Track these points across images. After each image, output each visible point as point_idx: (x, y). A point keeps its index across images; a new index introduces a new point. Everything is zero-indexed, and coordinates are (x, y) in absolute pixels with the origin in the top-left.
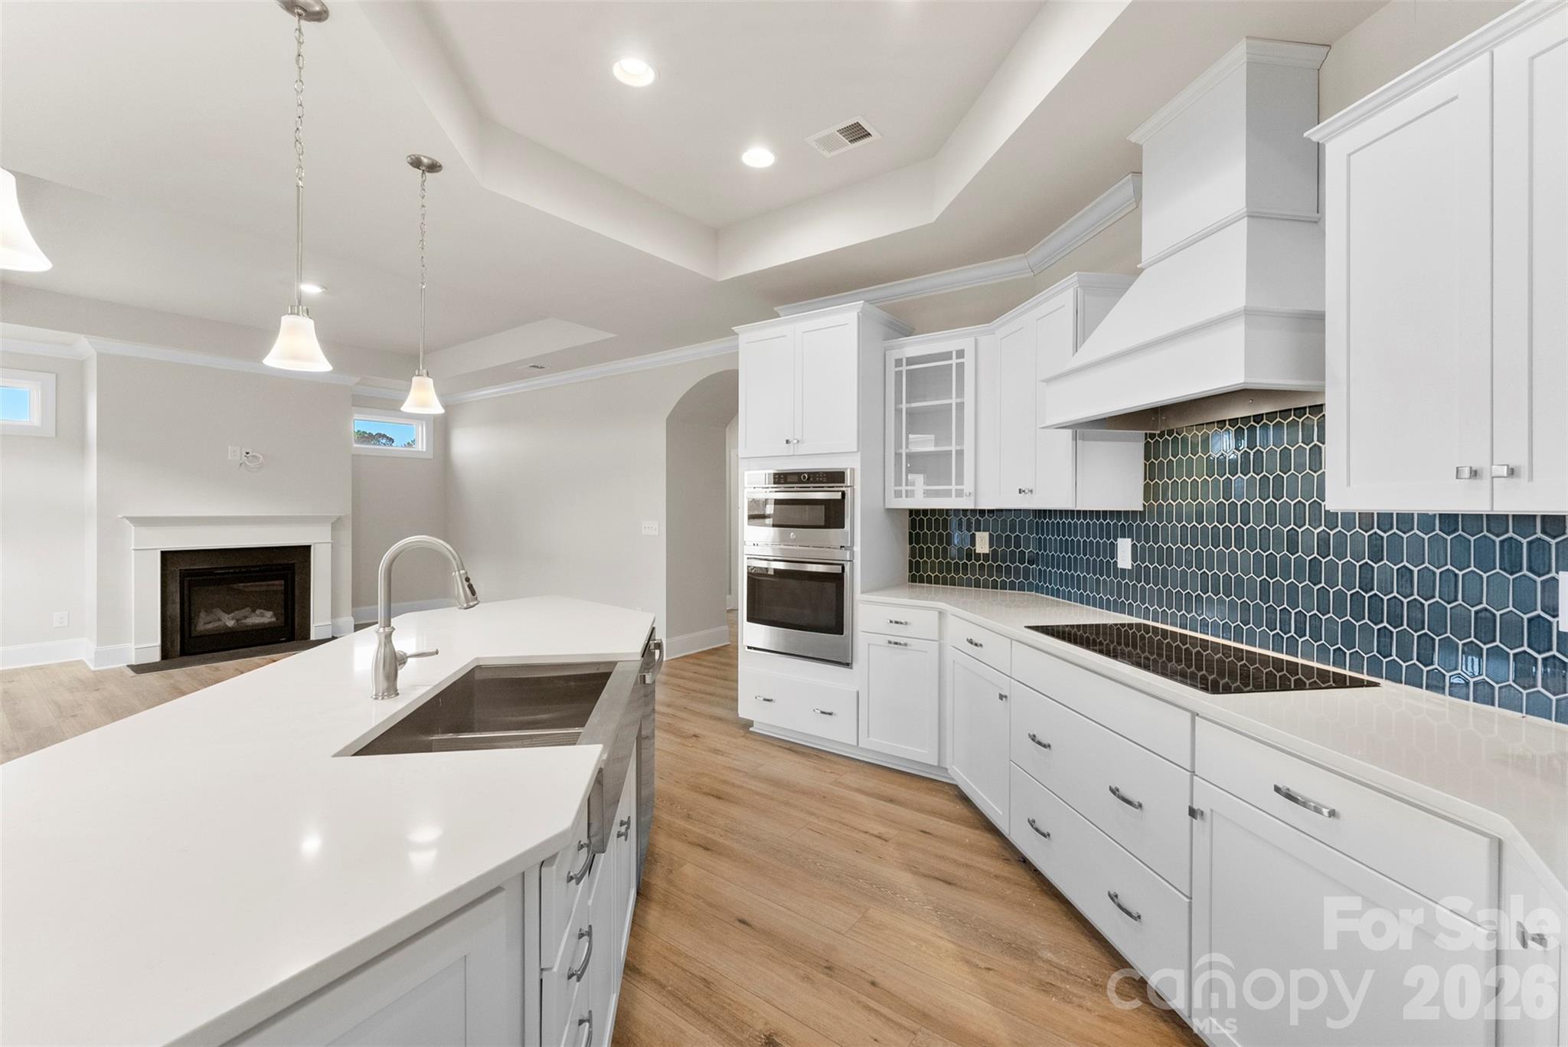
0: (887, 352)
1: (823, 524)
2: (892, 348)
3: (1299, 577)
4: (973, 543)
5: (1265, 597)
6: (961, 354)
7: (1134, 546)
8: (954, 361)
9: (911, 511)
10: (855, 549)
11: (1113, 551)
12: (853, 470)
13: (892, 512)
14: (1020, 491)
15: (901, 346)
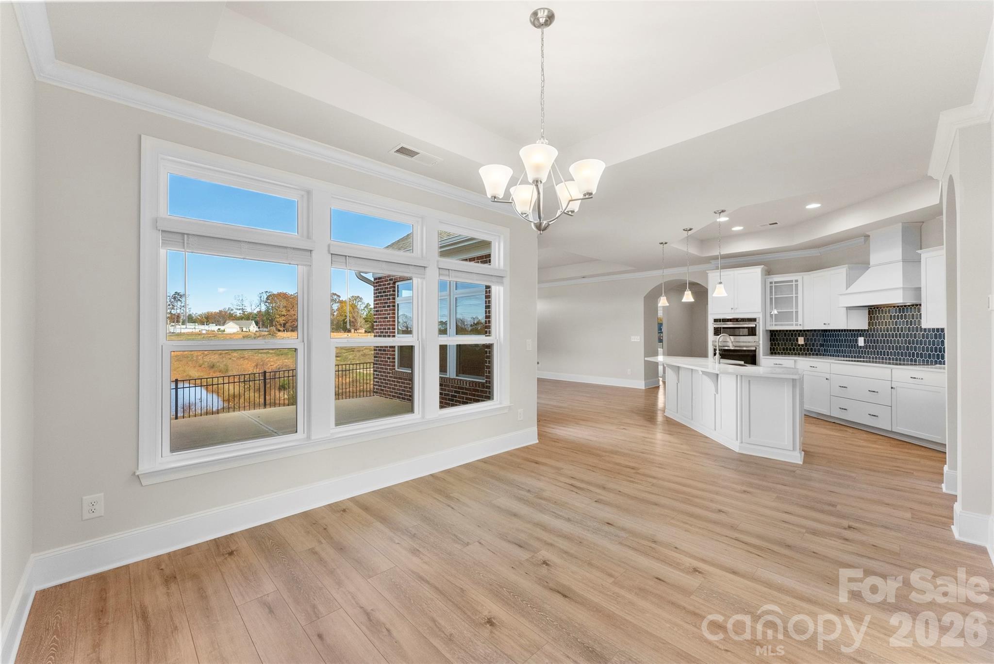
0: (766, 280)
1: (747, 334)
2: (768, 278)
3: (917, 344)
4: (797, 341)
5: (908, 350)
6: (796, 281)
7: (865, 340)
8: (794, 283)
9: (771, 331)
10: (760, 342)
11: (857, 341)
12: (759, 318)
13: (767, 331)
14: (824, 324)
15: (772, 278)
